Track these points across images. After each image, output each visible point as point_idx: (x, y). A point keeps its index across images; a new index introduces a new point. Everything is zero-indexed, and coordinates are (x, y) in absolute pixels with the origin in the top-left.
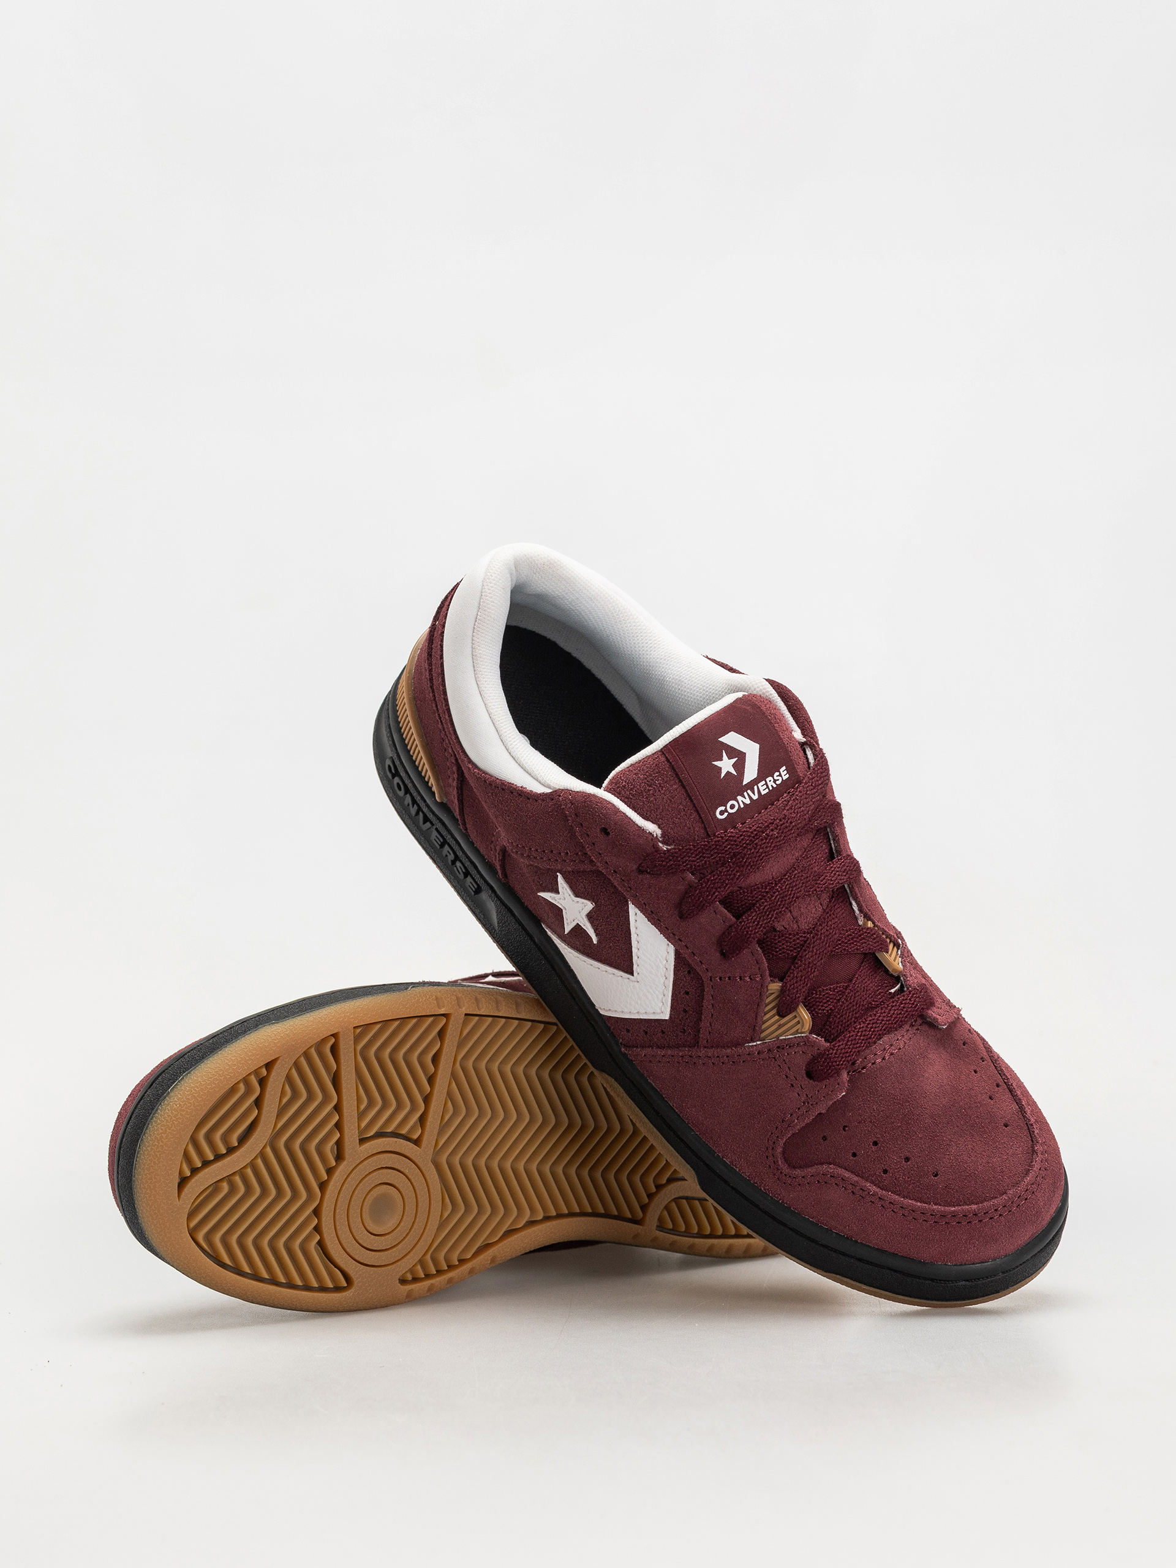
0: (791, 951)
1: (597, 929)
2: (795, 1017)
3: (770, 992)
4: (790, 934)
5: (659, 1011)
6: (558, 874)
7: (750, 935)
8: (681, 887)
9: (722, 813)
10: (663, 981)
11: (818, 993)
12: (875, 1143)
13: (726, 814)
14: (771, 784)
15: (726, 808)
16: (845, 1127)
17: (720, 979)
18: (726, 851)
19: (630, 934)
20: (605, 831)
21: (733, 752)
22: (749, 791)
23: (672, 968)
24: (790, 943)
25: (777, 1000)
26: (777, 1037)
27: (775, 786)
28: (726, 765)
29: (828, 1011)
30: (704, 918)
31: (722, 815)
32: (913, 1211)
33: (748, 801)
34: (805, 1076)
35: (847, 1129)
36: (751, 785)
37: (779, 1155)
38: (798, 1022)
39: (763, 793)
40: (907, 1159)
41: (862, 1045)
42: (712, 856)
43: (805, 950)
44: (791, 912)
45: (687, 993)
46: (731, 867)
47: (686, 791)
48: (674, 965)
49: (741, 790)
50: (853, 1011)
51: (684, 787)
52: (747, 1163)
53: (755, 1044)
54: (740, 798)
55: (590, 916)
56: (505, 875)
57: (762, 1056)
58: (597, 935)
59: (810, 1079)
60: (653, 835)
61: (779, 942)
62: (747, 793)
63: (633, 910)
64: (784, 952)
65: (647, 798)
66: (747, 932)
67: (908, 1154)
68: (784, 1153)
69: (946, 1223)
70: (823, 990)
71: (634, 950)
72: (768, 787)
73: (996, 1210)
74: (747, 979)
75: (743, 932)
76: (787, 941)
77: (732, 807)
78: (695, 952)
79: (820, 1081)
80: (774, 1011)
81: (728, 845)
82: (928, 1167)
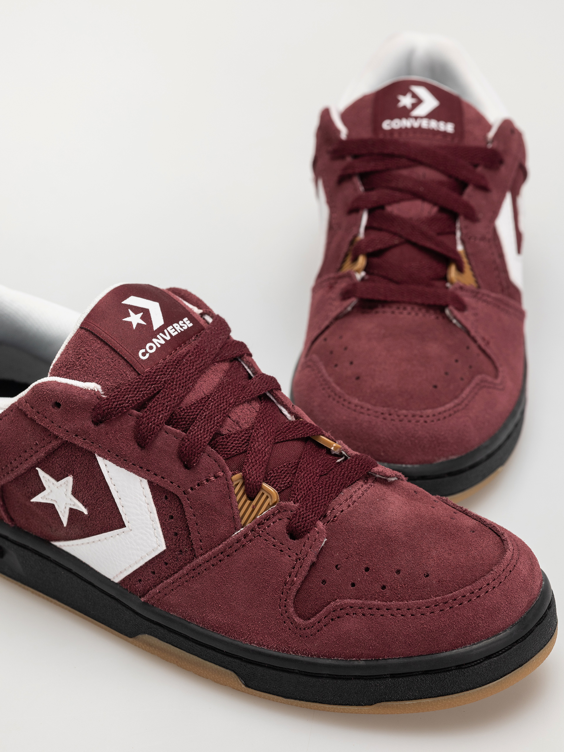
0: (241, 447)
1: (83, 501)
2: (263, 494)
3: (235, 483)
4: (235, 434)
5: (156, 546)
6: (37, 469)
7: (201, 440)
8: (132, 423)
9: (144, 354)
10: (149, 517)
11: (275, 472)
12: (367, 569)
13: (148, 355)
14: (178, 329)
15: (146, 350)
16: (337, 566)
17: (192, 489)
18: (157, 381)
19: (108, 487)
20: (57, 405)
21: (137, 310)
22: (161, 334)
23: (152, 500)
24: (238, 440)
25: (244, 487)
26: (255, 518)
27: (183, 330)
28: (135, 319)
29: (288, 483)
30: (159, 442)
31: (144, 356)
32: (419, 608)
33: (163, 342)
34: (289, 539)
35: (339, 566)
36: (161, 329)
37: (292, 614)
38: (267, 497)
39: (174, 334)
40: (398, 572)
41: (326, 499)
42: (147, 388)
43: (252, 442)
44: (230, 417)
45: (172, 517)
46: (166, 392)
47: (109, 346)
48: (153, 497)
49: (155, 334)
50: (310, 478)
51: (106, 344)
52: (271, 637)
53: (239, 531)
54: (155, 340)
55: (75, 493)
56: (12, 519)
57: (248, 538)
58: (85, 507)
59: (294, 540)
60: (95, 391)
61: (228, 442)
62: (160, 336)
63: (101, 462)
64: (235, 449)
65: (80, 365)
66: (198, 439)
67: (398, 567)
68: (296, 611)
69: (451, 608)
70: (279, 468)
71: (117, 501)
72: (176, 330)
73: (488, 584)
74: (212, 478)
75: (194, 440)
76: (235, 440)
77: (151, 348)
78: (163, 476)
79: (301, 537)
80: (245, 497)
81: (157, 376)
82: (417, 571)
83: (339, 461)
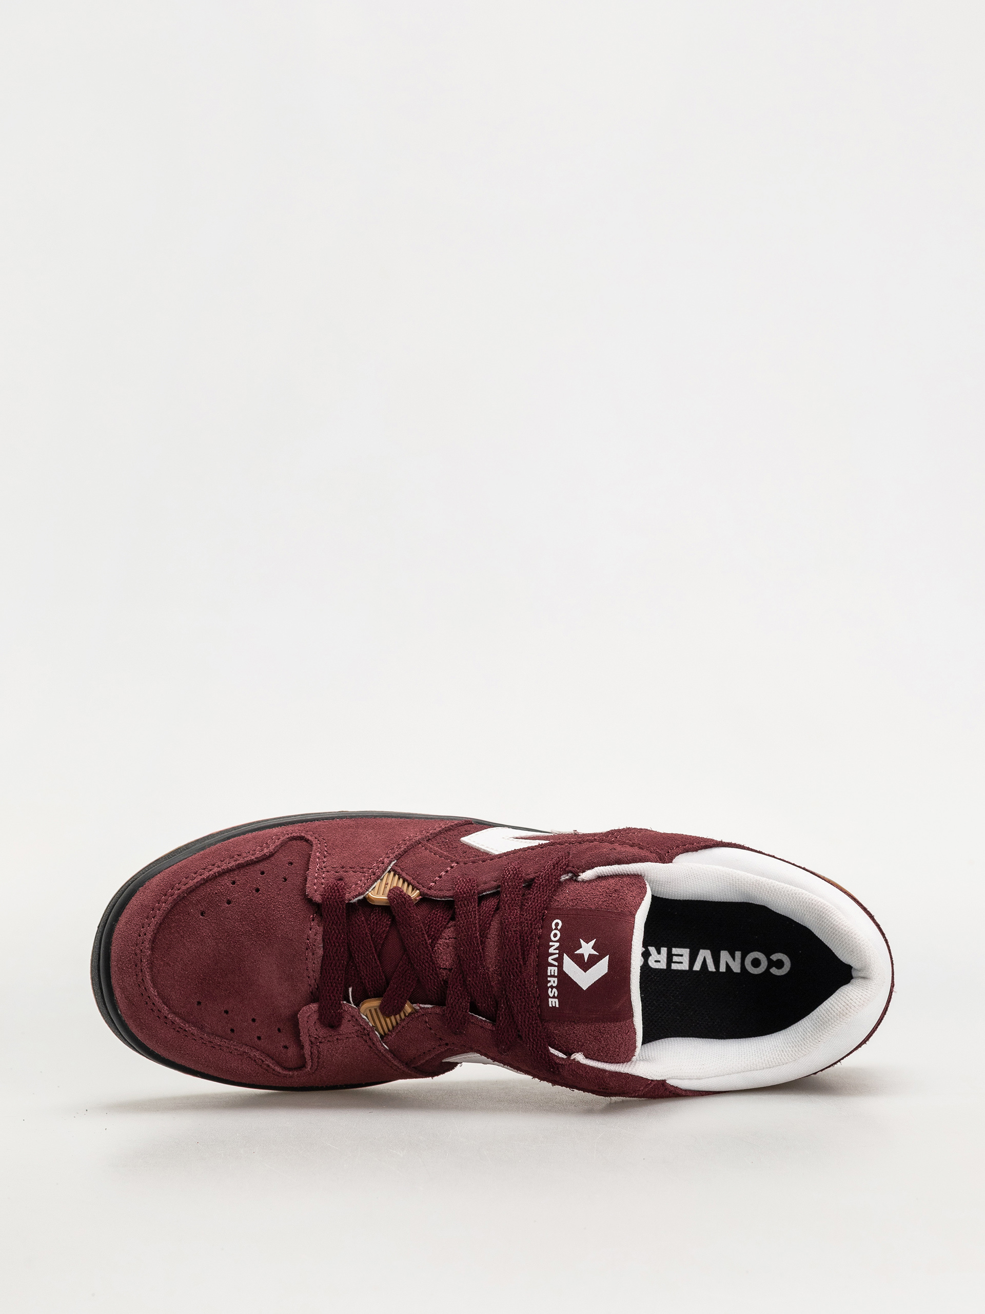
9: (557, 924)
13: (554, 927)
14: (552, 981)
15: (558, 929)
21: (593, 960)
28: (587, 949)
31: (555, 923)
33: (551, 951)
36: (560, 960)
49: (562, 950)
54: (557, 944)
60: (582, 873)
72: (551, 976)
77: (555, 935)
83: (350, 989)
